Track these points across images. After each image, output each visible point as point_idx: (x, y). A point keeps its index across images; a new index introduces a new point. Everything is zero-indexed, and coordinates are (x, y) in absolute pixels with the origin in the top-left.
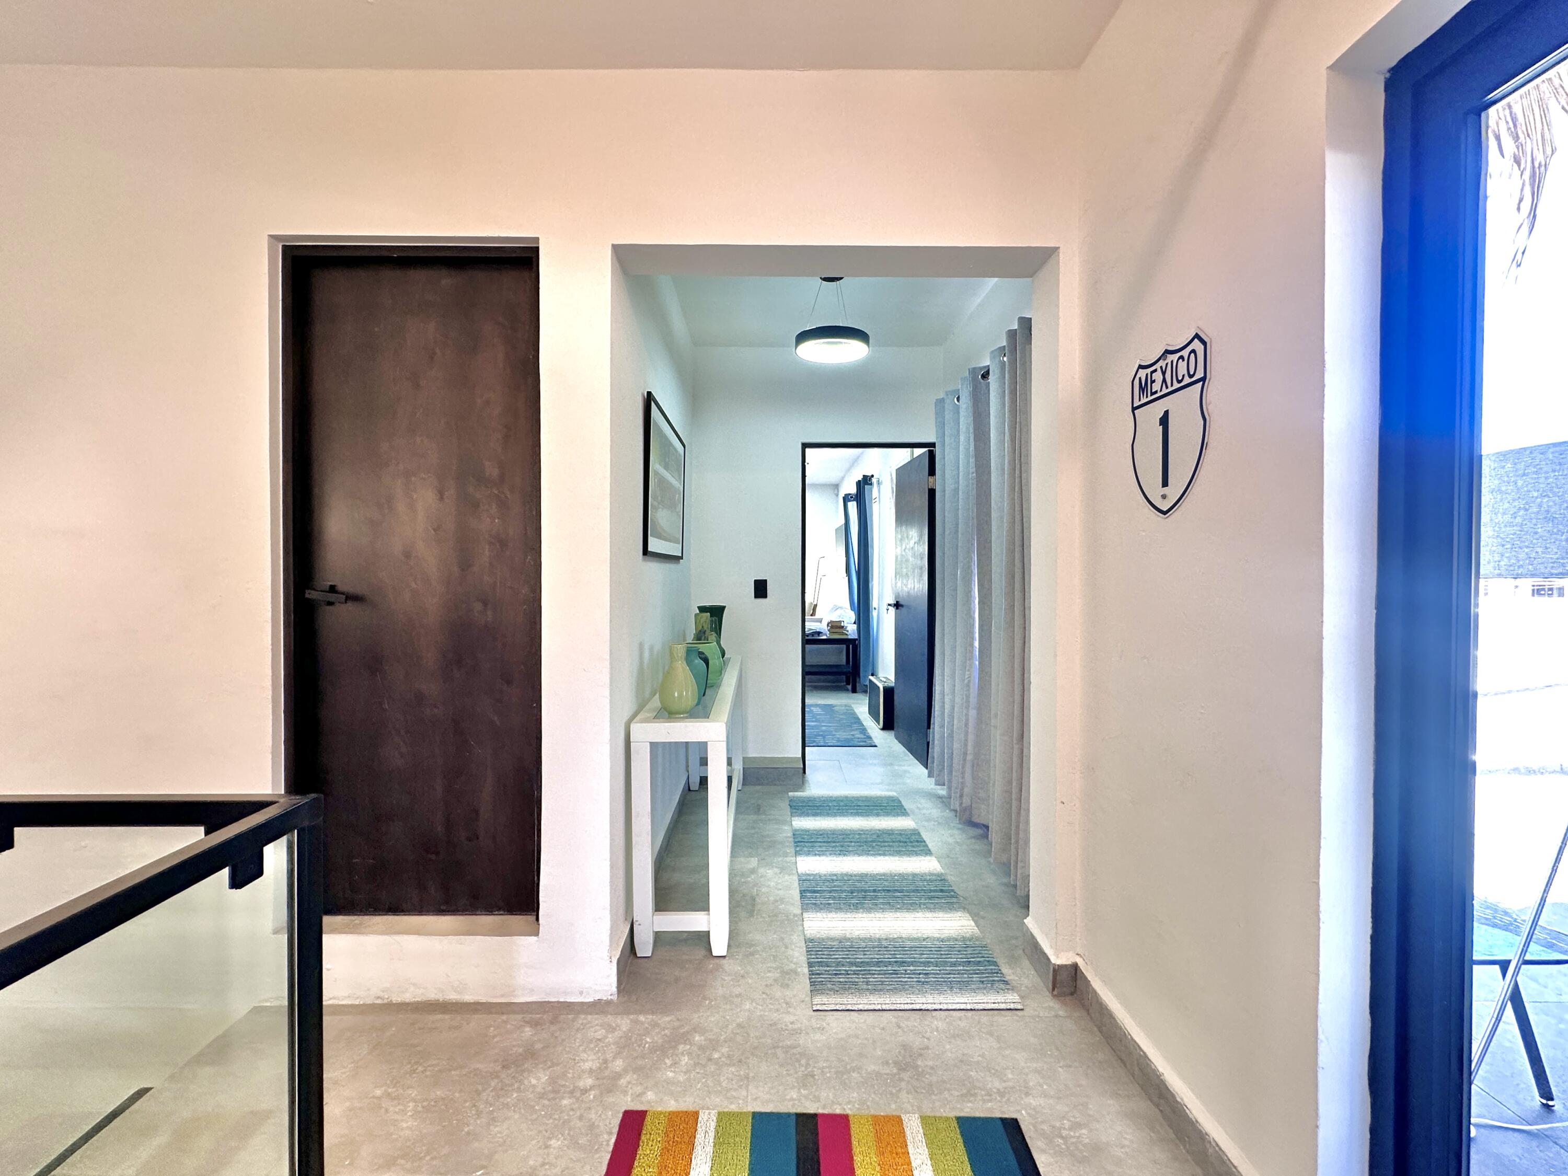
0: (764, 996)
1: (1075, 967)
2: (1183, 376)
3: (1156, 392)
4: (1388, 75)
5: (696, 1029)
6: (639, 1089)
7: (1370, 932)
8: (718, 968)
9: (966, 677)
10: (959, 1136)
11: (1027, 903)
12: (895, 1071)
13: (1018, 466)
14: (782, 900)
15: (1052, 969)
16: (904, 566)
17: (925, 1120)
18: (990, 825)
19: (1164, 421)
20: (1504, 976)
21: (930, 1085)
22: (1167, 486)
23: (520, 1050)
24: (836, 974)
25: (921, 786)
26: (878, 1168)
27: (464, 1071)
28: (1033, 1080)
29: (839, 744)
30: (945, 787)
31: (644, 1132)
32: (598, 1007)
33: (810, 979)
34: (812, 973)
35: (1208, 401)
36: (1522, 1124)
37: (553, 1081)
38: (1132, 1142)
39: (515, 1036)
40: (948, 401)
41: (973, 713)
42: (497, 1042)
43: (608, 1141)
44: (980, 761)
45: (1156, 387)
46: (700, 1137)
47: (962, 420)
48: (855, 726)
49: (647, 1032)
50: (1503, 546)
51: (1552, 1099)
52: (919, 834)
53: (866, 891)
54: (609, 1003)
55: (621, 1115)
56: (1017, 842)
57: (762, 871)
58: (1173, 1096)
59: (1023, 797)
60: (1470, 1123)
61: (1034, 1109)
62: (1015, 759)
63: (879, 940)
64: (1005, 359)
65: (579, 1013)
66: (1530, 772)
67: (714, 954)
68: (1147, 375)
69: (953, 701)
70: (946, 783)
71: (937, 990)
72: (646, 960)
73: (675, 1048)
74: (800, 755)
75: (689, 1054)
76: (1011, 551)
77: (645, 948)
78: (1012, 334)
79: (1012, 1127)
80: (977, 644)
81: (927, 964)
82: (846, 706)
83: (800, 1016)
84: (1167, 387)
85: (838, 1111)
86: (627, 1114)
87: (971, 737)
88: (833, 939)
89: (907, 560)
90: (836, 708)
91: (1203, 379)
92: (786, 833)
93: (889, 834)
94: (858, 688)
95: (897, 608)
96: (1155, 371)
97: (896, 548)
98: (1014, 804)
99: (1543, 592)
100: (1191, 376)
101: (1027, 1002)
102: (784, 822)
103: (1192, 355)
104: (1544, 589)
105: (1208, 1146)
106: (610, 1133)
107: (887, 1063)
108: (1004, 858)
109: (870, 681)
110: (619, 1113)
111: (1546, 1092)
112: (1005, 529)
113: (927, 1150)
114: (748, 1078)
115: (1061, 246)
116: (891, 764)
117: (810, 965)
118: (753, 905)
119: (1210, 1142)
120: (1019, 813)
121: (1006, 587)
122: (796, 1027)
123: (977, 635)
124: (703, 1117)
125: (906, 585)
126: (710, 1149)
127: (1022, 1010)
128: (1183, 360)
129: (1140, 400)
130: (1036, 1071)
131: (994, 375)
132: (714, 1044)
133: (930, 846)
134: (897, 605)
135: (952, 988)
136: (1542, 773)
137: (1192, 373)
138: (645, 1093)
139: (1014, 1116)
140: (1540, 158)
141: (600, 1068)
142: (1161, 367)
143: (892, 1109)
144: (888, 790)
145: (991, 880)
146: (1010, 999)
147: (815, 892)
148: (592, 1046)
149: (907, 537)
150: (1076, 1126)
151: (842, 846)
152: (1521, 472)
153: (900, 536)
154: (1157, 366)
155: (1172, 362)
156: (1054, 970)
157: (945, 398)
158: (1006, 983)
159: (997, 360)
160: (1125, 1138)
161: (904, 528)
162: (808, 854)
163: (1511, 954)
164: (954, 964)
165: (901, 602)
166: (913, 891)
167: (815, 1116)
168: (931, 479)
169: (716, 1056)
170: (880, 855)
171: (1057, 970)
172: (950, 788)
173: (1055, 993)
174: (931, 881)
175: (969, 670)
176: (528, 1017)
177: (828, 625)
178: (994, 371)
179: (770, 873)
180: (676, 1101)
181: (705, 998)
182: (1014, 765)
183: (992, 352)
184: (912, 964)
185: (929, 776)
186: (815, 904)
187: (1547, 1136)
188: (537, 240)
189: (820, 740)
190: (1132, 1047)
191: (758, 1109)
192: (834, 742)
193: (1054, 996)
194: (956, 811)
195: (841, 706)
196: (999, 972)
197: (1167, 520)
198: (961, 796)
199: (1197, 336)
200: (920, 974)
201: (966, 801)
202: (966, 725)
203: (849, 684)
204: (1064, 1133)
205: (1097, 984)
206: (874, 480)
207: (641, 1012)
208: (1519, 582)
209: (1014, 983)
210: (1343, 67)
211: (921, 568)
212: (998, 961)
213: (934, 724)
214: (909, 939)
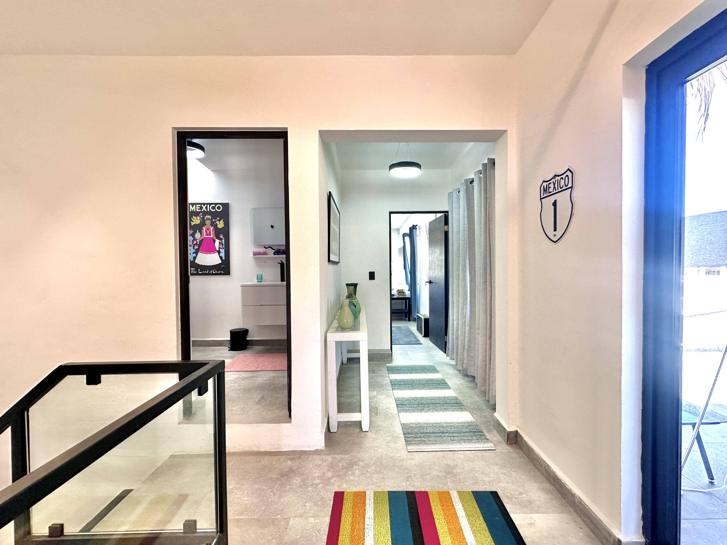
0: (386, 447)
1: (517, 432)
2: (563, 186)
3: (551, 192)
4: (647, 67)
5: (359, 460)
6: (340, 483)
7: (641, 408)
8: (365, 436)
9: (464, 312)
10: (474, 498)
11: (494, 407)
12: (445, 474)
13: (488, 222)
14: (389, 408)
15: (507, 433)
16: (433, 265)
17: (459, 492)
18: (476, 376)
19: (555, 204)
20: (694, 430)
21: (460, 479)
22: (556, 231)
23: (287, 469)
24: (416, 437)
25: (443, 361)
26: (442, 511)
27: (265, 478)
28: (502, 477)
29: (406, 343)
30: (454, 361)
31: (344, 499)
32: (317, 452)
33: (405, 439)
34: (405, 437)
35: (574, 196)
36: (701, 489)
37: (303, 481)
38: (544, 499)
39: (284, 464)
40: (454, 193)
41: (467, 328)
42: (277, 467)
43: (330, 503)
44: (471, 348)
45: (551, 190)
46: (367, 501)
47: (461, 201)
48: (412, 336)
49: (339, 462)
50: (693, 254)
51: (713, 479)
52: (444, 380)
53: (424, 404)
54: (321, 450)
55: (334, 493)
56: (489, 382)
57: (379, 396)
58: (560, 480)
59: (491, 363)
60: (680, 489)
61: (504, 488)
62: (488, 347)
63: (432, 424)
64: (481, 175)
65: (309, 455)
66: (705, 350)
67: (363, 430)
68: (547, 185)
69: (458, 324)
70: (455, 359)
71: (459, 443)
72: (335, 433)
73: (352, 467)
74: (390, 348)
75: (358, 470)
76: (485, 258)
77: (334, 429)
78: (485, 165)
79: (495, 494)
80: (469, 298)
81: (453, 433)
82: (406, 327)
83: (403, 453)
84: (556, 190)
85: (423, 490)
86: (336, 493)
87: (467, 339)
88: (413, 424)
89: (434, 263)
90: (402, 328)
91: (571, 187)
92: (387, 381)
93: (432, 381)
94: (411, 319)
95: (430, 284)
96: (551, 183)
97: (429, 257)
98: (488, 365)
99: (710, 273)
100: (566, 186)
101: (497, 447)
102: (386, 377)
103: (567, 177)
104: (711, 272)
105: (575, 499)
106: (330, 500)
107: (441, 472)
108: (483, 389)
109: (417, 316)
110: (332, 492)
111: (711, 477)
112: (482, 249)
113: (461, 504)
114: (384, 478)
115: (509, 130)
116: (429, 352)
117: (404, 434)
118: (377, 410)
119: (576, 497)
120: (490, 369)
121: (483, 273)
122: (401, 458)
123: (469, 295)
124: (368, 493)
125: (434, 273)
126: (372, 505)
127: (495, 450)
128: (563, 179)
129: (544, 195)
130: (502, 473)
131: (476, 182)
132: (368, 466)
133: (450, 385)
134: (430, 282)
135: (465, 442)
136: (710, 351)
137: (566, 185)
138: (342, 485)
139: (495, 490)
140: (708, 89)
141: (322, 476)
142: (553, 182)
143: (445, 489)
144: (429, 363)
145: (477, 399)
146: (490, 445)
147: (402, 405)
148: (317, 467)
149: (435, 252)
150: (521, 494)
151: (412, 386)
152: (700, 224)
153: (431, 252)
154: (551, 181)
155: (558, 180)
156: (508, 433)
157: (453, 191)
158: (487, 439)
159: (477, 176)
160: (541, 498)
161: (433, 248)
162: (398, 389)
163: (697, 420)
164: (464, 433)
165: (432, 281)
166: (445, 404)
167: (414, 492)
168: (446, 227)
169: (369, 470)
170: (429, 389)
171: (509, 433)
172: (457, 361)
173: (508, 443)
174: (452, 399)
175: (465, 310)
176: (288, 457)
177: (397, 292)
178: (476, 181)
179: (382, 397)
180: (356, 487)
181: (361, 448)
182: (487, 349)
183: (475, 173)
184: (447, 433)
185: (447, 356)
186: (403, 410)
187: (711, 493)
188: (287, 128)
189: (397, 342)
190: (542, 463)
191: (390, 490)
192: (403, 343)
193: (508, 444)
194: (460, 371)
195: (404, 327)
196: (484, 435)
197: (556, 245)
198: (463, 364)
199: (569, 170)
200: (451, 437)
201: (465, 366)
202: (465, 333)
203: (407, 318)
204: (516, 496)
205: (526, 438)
206: (417, 227)
207: (336, 454)
208: (700, 268)
209: (491, 440)
210: (629, 64)
211: (441, 266)
212: (483, 431)
213: (449, 333)
214: (444, 423)
